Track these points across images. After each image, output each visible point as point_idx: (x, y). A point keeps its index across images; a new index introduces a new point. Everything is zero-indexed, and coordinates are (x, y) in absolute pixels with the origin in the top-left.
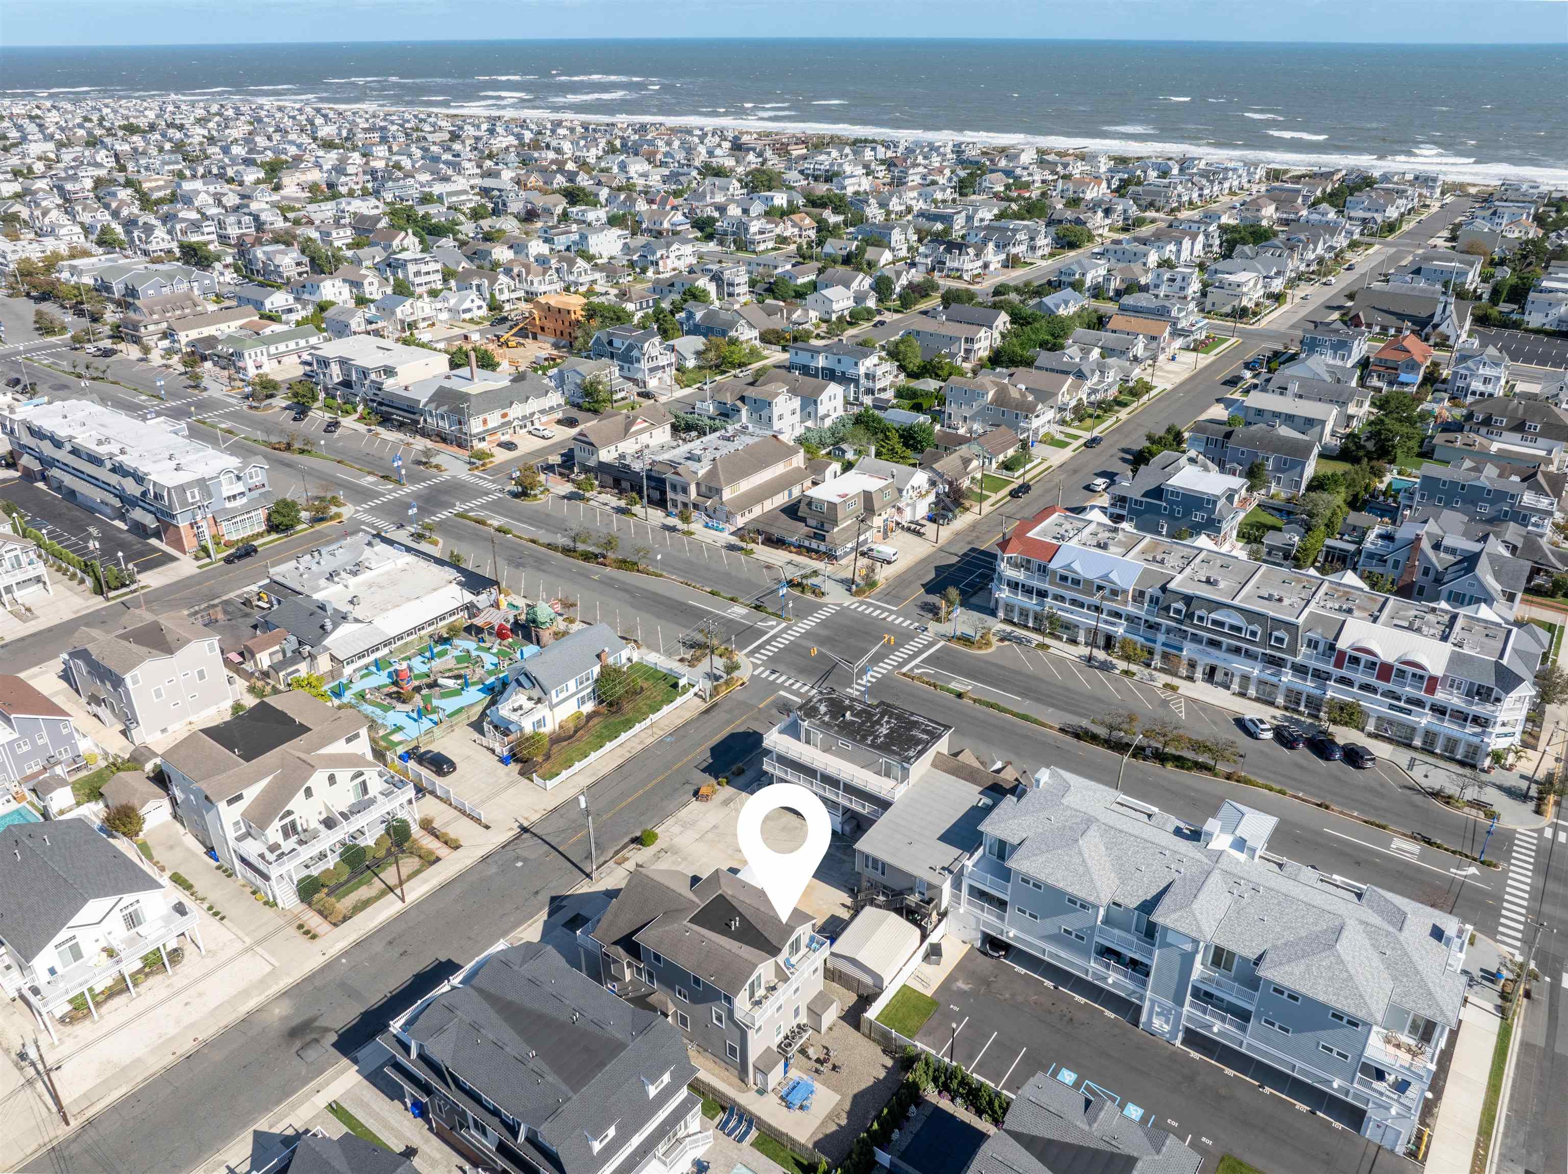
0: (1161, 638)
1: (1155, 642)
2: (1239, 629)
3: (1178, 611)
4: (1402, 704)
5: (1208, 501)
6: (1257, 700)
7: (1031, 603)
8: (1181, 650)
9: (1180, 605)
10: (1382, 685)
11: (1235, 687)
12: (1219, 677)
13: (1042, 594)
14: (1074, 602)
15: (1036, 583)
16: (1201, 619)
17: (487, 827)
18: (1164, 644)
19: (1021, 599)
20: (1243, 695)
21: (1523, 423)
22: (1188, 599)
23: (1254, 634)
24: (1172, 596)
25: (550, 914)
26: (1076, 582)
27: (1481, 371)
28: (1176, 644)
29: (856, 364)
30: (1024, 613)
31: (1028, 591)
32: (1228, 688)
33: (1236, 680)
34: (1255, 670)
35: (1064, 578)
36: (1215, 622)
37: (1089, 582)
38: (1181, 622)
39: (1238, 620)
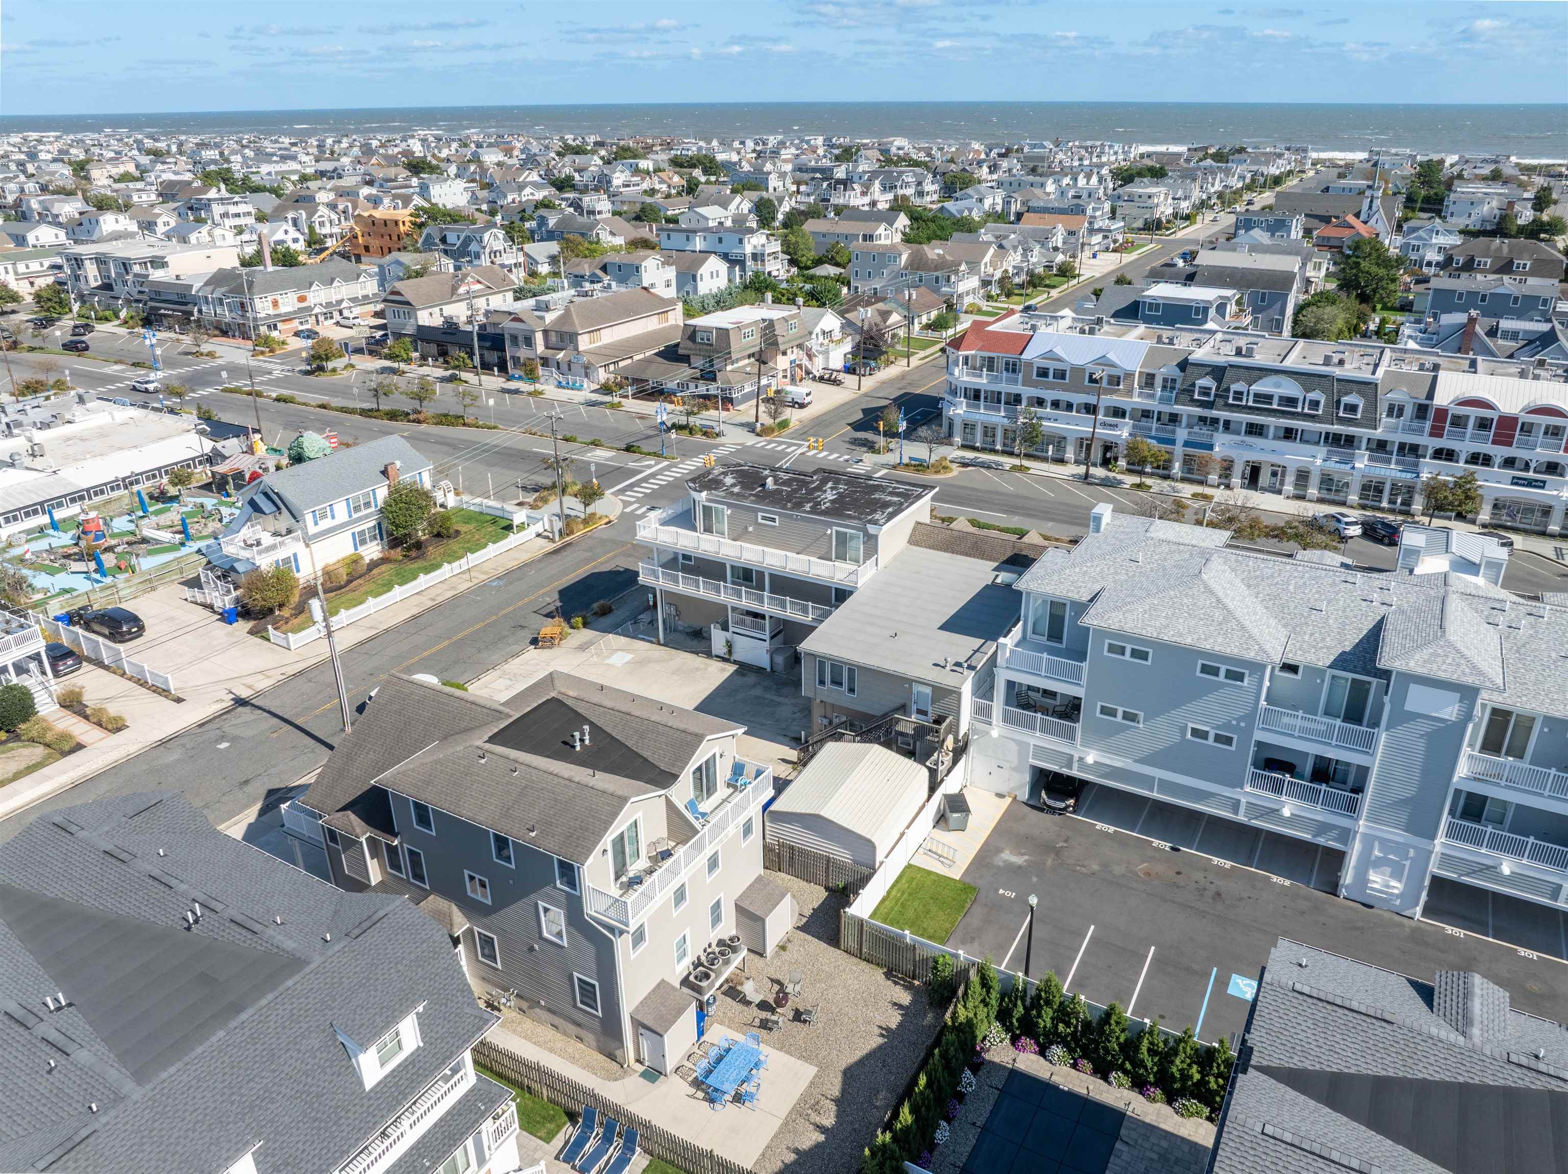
0: (1182, 434)
1: (1173, 442)
2: (1292, 401)
3: (1205, 391)
4: (1531, 474)
5: (1198, 309)
6: (1321, 501)
7: (998, 417)
8: (1210, 447)
9: (1207, 381)
10: (1500, 452)
11: (1289, 488)
12: (1264, 478)
13: (1013, 400)
14: (1056, 404)
15: (1005, 388)
16: (1238, 395)
17: (179, 700)
18: (1187, 444)
19: (983, 415)
20: (1300, 495)
21: (1511, 262)
22: (1218, 372)
23: (1315, 404)
24: (1196, 370)
25: (262, 812)
26: (1060, 374)
27: (1434, 241)
28: (1204, 440)
29: (741, 241)
30: (989, 431)
31: (995, 399)
32: (1279, 492)
33: (1290, 479)
34: (1317, 460)
35: (1043, 373)
36: (1258, 397)
37: (1078, 370)
38: (1210, 405)
39: (1291, 389)
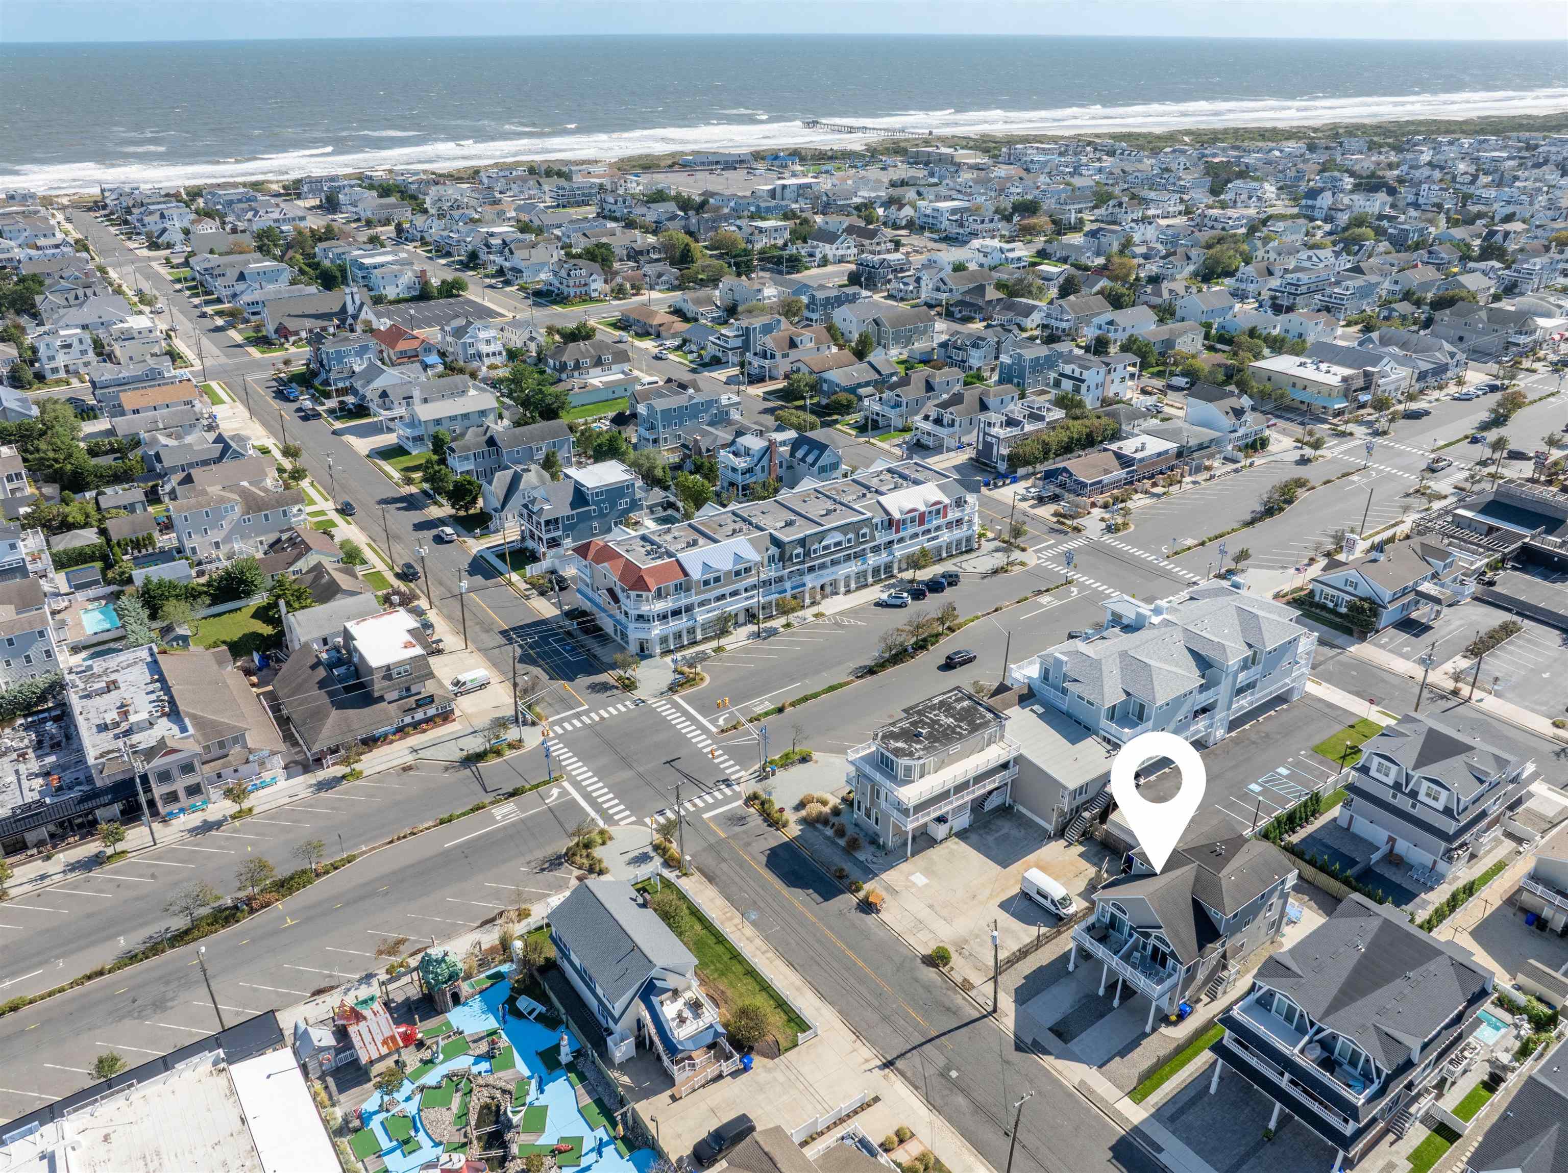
0: (788, 585)
2: (839, 544)
3: (798, 556)
4: (932, 535)
6: (858, 589)
7: (681, 623)
8: (805, 585)
9: (799, 550)
10: (921, 529)
11: (841, 590)
12: (828, 589)
13: (689, 609)
14: (718, 598)
15: (684, 602)
16: (815, 551)
19: (673, 625)
20: (848, 592)
22: (802, 542)
23: (849, 541)
24: (792, 546)
26: (717, 580)
28: (800, 583)
30: (678, 636)
31: (676, 613)
32: (837, 593)
33: (841, 584)
34: (853, 568)
35: (706, 583)
36: (825, 548)
37: (728, 573)
38: (803, 562)
39: (838, 537)
